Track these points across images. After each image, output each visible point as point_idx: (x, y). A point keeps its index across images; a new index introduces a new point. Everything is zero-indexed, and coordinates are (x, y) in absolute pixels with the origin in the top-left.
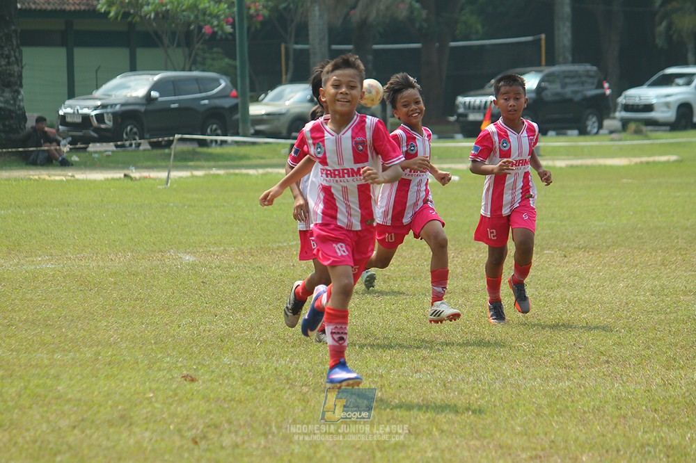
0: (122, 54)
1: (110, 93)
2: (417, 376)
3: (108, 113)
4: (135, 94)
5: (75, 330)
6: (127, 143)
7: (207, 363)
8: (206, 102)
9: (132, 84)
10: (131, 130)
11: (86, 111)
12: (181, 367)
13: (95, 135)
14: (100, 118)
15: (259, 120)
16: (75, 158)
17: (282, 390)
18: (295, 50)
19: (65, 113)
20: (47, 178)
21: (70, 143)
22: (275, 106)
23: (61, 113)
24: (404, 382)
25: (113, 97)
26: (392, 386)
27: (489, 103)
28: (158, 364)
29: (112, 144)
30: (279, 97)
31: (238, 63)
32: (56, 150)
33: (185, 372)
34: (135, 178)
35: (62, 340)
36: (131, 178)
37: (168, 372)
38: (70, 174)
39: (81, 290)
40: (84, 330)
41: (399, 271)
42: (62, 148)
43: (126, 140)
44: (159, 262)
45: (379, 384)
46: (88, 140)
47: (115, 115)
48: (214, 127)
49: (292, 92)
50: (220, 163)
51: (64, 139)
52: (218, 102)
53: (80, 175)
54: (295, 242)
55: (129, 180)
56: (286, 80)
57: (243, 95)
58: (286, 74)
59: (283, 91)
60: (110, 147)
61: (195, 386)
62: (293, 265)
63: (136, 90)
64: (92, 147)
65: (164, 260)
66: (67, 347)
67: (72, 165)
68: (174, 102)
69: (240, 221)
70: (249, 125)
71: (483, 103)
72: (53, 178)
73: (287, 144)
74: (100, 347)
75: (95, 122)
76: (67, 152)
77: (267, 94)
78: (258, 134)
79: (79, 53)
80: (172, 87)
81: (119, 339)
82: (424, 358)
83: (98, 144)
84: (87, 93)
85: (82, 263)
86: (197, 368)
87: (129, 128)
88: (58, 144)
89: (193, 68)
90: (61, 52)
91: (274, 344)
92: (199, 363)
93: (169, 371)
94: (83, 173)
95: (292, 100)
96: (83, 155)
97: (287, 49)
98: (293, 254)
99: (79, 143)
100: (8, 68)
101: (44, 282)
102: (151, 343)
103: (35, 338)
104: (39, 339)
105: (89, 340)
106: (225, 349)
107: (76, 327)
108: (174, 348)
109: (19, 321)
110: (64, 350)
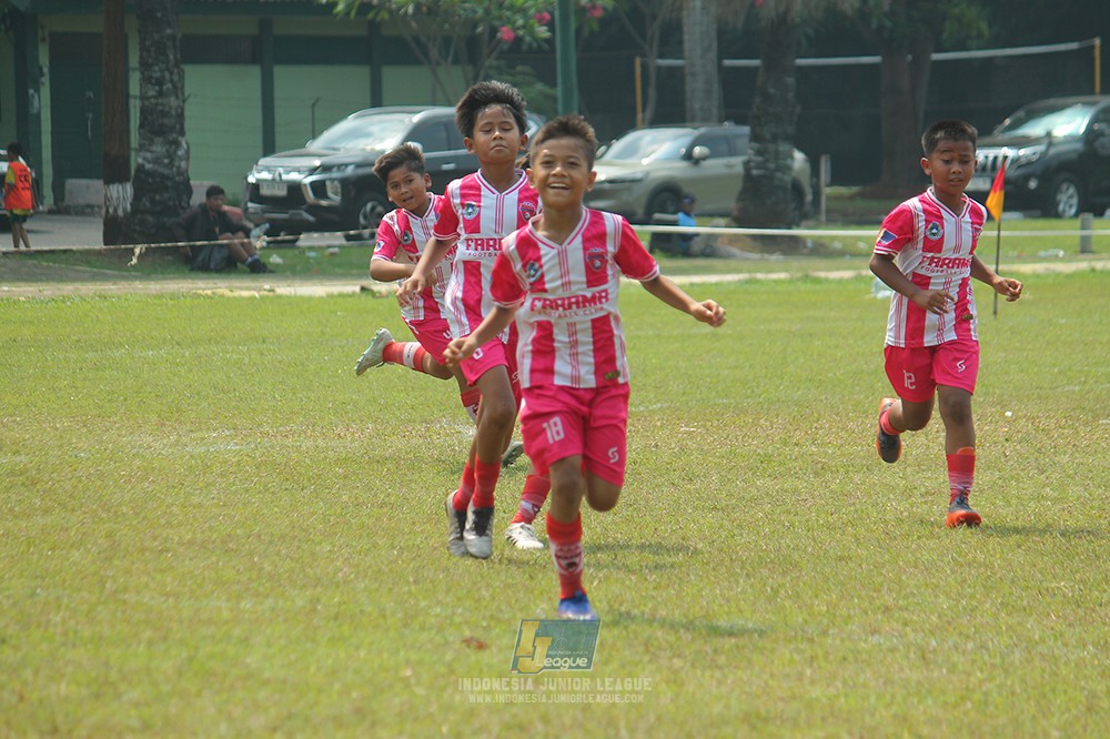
0: (358, 76)
1: (336, 146)
2: (874, 640)
3: (332, 180)
4: (378, 147)
5: (277, 558)
6: (366, 232)
7: (506, 616)
9: (375, 129)
10: (373, 209)
11: (294, 176)
12: (460, 624)
13: (311, 218)
14: (319, 188)
16: (275, 259)
17: (636, 665)
18: (659, 68)
19: (257, 180)
20: (227, 293)
21: (268, 233)
22: (623, 166)
23: (252, 179)
24: (851, 650)
25: (342, 152)
26: (831, 657)
27: (1000, 159)
28: (421, 618)
29: (339, 233)
30: (631, 152)
31: (559, 91)
32: (243, 244)
33: (467, 633)
34: (380, 293)
35: (254, 577)
36: (373, 294)
37: (438, 632)
38: (267, 287)
39: (286, 489)
40: (292, 559)
41: (843, 455)
42: (252, 240)
43: (365, 228)
44: (421, 441)
45: (808, 654)
46: (298, 228)
47: (345, 182)
49: (653, 142)
51: (257, 226)
53: (285, 289)
54: (659, 405)
55: (370, 297)
56: (643, 119)
58: (643, 111)
59: (639, 139)
60: (337, 239)
61: (485, 656)
62: (656, 445)
63: (382, 140)
64: (305, 240)
65: (430, 436)
66: (261, 589)
67: (271, 272)
68: (447, 160)
71: (991, 159)
72: (236, 293)
73: (646, 232)
74: (319, 589)
75: (310, 195)
76: (262, 248)
77: (609, 147)
79: (282, 74)
80: (444, 135)
81: (353, 576)
82: (887, 609)
83: (316, 235)
84: (297, 145)
85: (289, 442)
86: (489, 625)
87: (369, 206)
88: (247, 233)
90: (253, 74)
91: (623, 583)
92: (492, 617)
93: (440, 630)
94: (289, 286)
95: (653, 157)
96: (289, 253)
97: (644, 67)
98: (655, 426)
99: (282, 234)
100: (160, 101)
101: (222, 475)
102: (408, 582)
103: (206, 573)
104: (213, 575)
105: (301, 576)
106: (536, 592)
107: (278, 553)
108: (448, 591)
109: (178, 543)
110: (257, 594)
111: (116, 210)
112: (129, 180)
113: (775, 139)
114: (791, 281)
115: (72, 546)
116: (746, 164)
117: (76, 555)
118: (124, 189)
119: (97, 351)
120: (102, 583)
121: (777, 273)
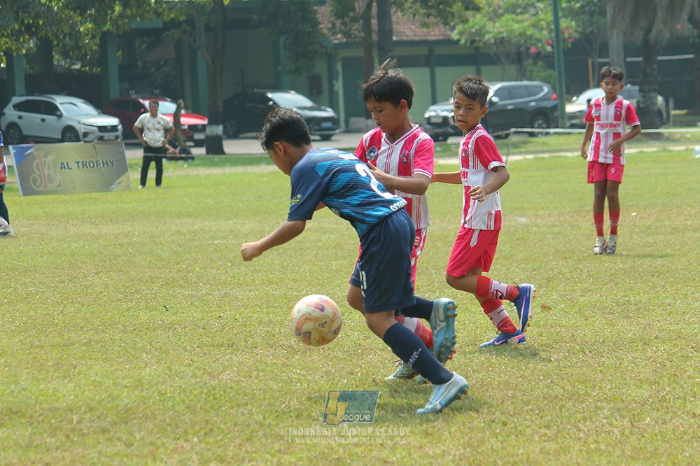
0: (471, 70)
8: (533, 104)
11: (445, 114)
13: (452, 131)
15: (573, 116)
19: (429, 116)
23: (427, 115)
31: (556, 73)
46: (447, 135)
52: (543, 104)
53: (442, 161)
56: (592, 86)
57: (561, 97)
58: (593, 80)
64: (450, 140)
68: (510, 105)
70: (566, 119)
78: (573, 126)
79: (441, 72)
80: (508, 93)
83: (454, 138)
84: (445, 100)
89: (524, 78)
90: (426, 71)
97: (593, 63)
113: (649, 91)
114: (658, 151)
116: (638, 102)
121: (652, 148)
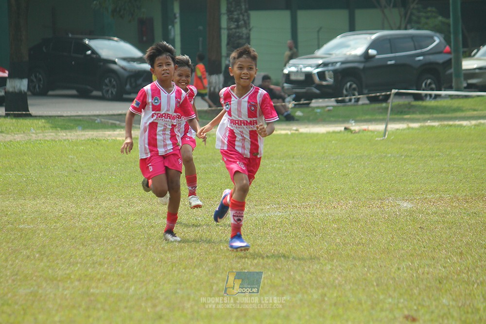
0: (342, 15)
1: (331, 53)
3: (329, 71)
4: (353, 53)
6: (347, 98)
7: (427, 304)
8: (421, 58)
9: (352, 43)
10: (351, 86)
11: (308, 69)
12: (402, 308)
14: (321, 75)
15: (471, 74)
16: (299, 113)
19: (289, 72)
21: (294, 100)
23: (286, 71)
25: (334, 56)
28: (381, 305)
29: (333, 99)
31: (451, 21)
32: (282, 106)
33: (406, 313)
34: (355, 130)
35: (291, 283)
36: (351, 131)
37: (390, 312)
38: (294, 128)
39: (307, 236)
40: (310, 273)
42: (287, 104)
43: (346, 96)
44: (378, 209)
46: (311, 97)
47: (336, 72)
48: (429, 81)
50: (435, 115)
51: (289, 96)
52: (432, 58)
53: (304, 129)
55: (349, 133)
57: (456, 50)
60: (331, 102)
63: (355, 48)
64: (315, 103)
65: (383, 207)
66: (295, 289)
67: (297, 120)
68: (390, 59)
69: (454, 170)
74: (326, 289)
75: (317, 79)
76: (292, 108)
77: (479, 50)
78: (470, 87)
79: (301, 15)
80: (388, 45)
81: (343, 282)
83: (321, 100)
84: (310, 52)
85: (307, 211)
86: (418, 308)
87: (348, 84)
88: (284, 100)
89: (409, 26)
90: (286, 15)
92: (419, 304)
93: (392, 311)
94: (306, 128)
96: (306, 110)
99: (302, 100)
100: (237, 30)
101: (273, 229)
102: (373, 285)
103: (266, 281)
104: (269, 282)
105: (316, 282)
106: (443, 291)
107: (303, 270)
108: (395, 290)
109: (251, 265)
110: (293, 292)
111: (215, 89)
112: (221, 73)
115: (195, 267)
117: (197, 271)
118: (219, 78)
119: (206, 164)
120: (211, 286)
